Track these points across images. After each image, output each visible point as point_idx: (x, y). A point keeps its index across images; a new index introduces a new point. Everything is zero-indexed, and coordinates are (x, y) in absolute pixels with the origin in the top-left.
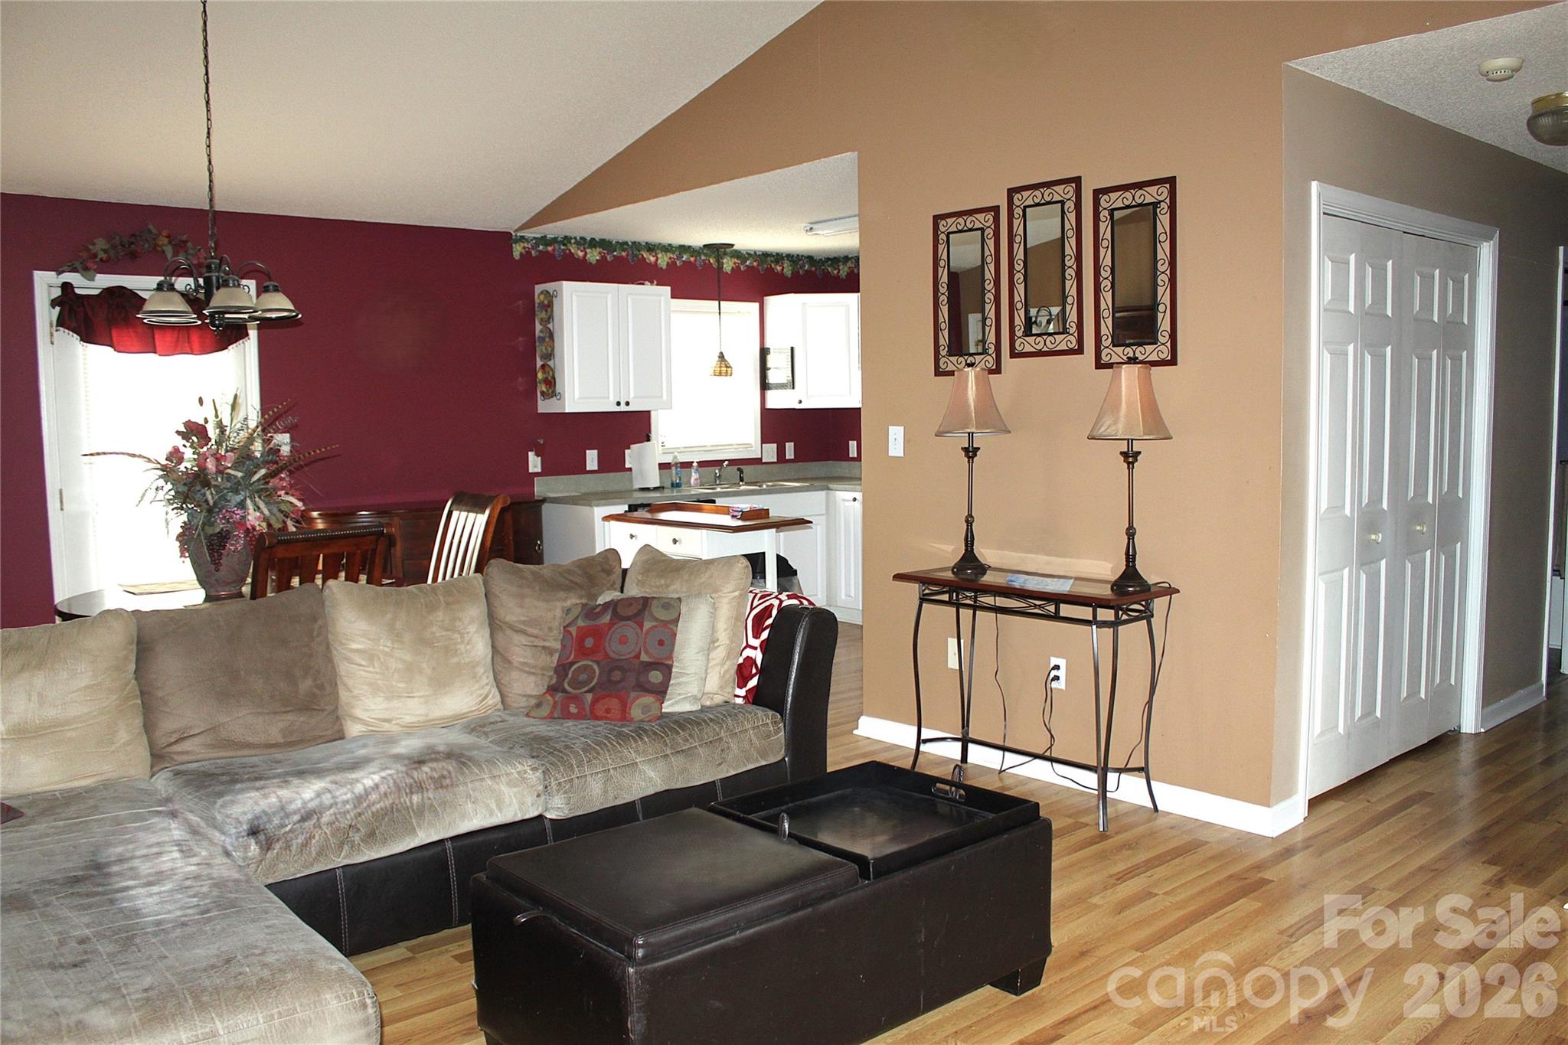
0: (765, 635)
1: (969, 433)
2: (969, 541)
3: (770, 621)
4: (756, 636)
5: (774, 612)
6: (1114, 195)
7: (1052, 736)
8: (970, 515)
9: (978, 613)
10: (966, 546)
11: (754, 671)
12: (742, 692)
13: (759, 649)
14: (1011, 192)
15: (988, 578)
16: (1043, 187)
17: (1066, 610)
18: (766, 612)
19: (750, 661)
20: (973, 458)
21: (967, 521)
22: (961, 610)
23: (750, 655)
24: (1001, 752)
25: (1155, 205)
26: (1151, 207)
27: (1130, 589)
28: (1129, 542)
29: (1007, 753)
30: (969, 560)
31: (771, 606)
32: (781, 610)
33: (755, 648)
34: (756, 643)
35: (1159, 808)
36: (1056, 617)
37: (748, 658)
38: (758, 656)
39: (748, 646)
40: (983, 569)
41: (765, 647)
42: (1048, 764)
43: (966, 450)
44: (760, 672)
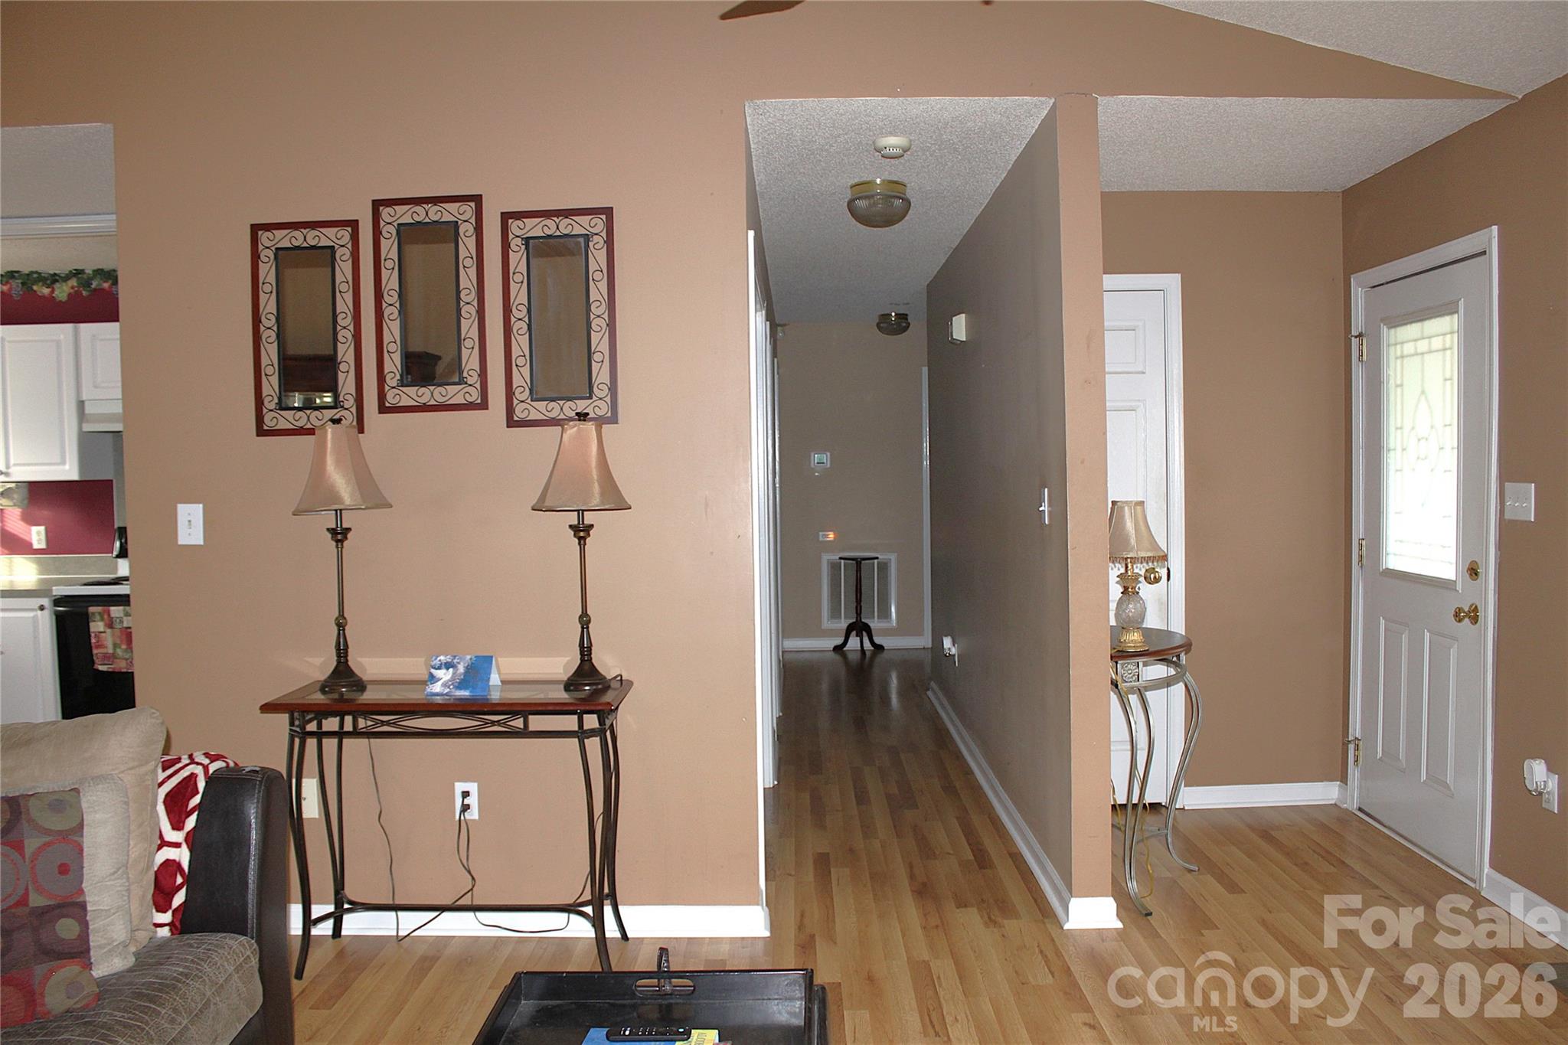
0: (191, 822)
1: (336, 511)
2: (342, 651)
3: (196, 800)
4: (177, 826)
5: (201, 785)
6: (530, 222)
7: (473, 878)
8: (341, 615)
9: (345, 741)
10: (339, 656)
11: (179, 880)
12: (166, 917)
13: (184, 846)
14: (377, 204)
15: (370, 696)
16: (427, 203)
17: (537, 723)
18: (187, 786)
19: (171, 866)
20: (341, 541)
21: (339, 625)
22: (325, 741)
23: (172, 857)
24: (393, 914)
25: (587, 238)
26: (581, 240)
27: (587, 688)
28: (583, 632)
29: (400, 914)
30: (343, 672)
31: (193, 777)
32: (210, 780)
33: (177, 845)
34: (177, 836)
35: (629, 936)
36: (525, 733)
37: (168, 863)
38: (183, 856)
39: (163, 843)
40: (360, 686)
41: (191, 840)
42: (470, 915)
43: (333, 532)
44: (189, 880)
